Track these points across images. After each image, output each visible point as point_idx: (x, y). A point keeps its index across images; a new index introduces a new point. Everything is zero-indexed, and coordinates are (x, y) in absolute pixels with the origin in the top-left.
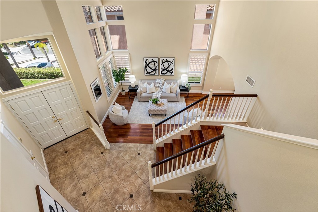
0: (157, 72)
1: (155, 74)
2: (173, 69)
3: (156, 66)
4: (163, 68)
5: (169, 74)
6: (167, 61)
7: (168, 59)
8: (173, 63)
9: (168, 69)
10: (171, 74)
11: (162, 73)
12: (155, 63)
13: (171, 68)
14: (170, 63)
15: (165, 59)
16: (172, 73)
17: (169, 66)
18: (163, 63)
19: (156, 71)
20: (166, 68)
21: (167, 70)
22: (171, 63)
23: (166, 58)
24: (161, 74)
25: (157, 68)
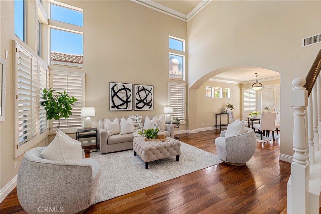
0: (130, 104)
1: (126, 108)
2: (151, 100)
3: (129, 95)
4: (139, 99)
5: (147, 108)
6: (144, 89)
7: (146, 87)
8: (152, 92)
9: (145, 101)
10: (150, 108)
11: (138, 107)
12: (127, 90)
13: (149, 98)
14: (147, 92)
15: (141, 86)
16: (151, 106)
17: (147, 96)
18: (138, 92)
19: (128, 103)
20: (142, 99)
21: (144, 103)
22: (150, 92)
23: (143, 86)
24: (136, 109)
25: (130, 99)
